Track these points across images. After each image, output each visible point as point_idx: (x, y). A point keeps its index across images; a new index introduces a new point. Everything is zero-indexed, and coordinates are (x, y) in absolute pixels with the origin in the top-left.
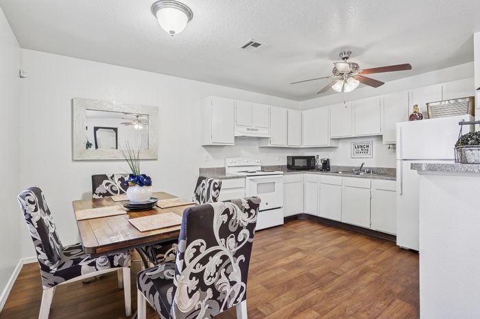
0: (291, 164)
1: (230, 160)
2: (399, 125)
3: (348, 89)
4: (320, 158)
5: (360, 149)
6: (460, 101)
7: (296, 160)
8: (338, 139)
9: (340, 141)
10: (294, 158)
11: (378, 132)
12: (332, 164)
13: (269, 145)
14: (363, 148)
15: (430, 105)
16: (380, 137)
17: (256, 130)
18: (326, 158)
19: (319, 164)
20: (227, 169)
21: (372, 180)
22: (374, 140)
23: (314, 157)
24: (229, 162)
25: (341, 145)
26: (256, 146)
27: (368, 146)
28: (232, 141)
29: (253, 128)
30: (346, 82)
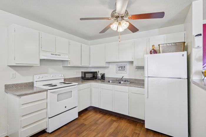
0: (83, 76)
1: (38, 76)
2: (146, 56)
3: (121, 29)
4: (100, 73)
5: (121, 68)
6: (177, 44)
7: (86, 74)
8: (109, 63)
9: (110, 64)
10: (85, 73)
11: (131, 60)
12: (106, 76)
13: (69, 65)
14: (122, 68)
15: (160, 45)
16: (132, 62)
17: (59, 55)
18: (103, 72)
19: (99, 76)
20: (35, 83)
21: (130, 87)
22: (127, 63)
23: (96, 72)
24: (36, 78)
25: (111, 66)
26: (60, 66)
27: (124, 67)
28: (38, 62)
29: (56, 53)
30: (120, 24)
